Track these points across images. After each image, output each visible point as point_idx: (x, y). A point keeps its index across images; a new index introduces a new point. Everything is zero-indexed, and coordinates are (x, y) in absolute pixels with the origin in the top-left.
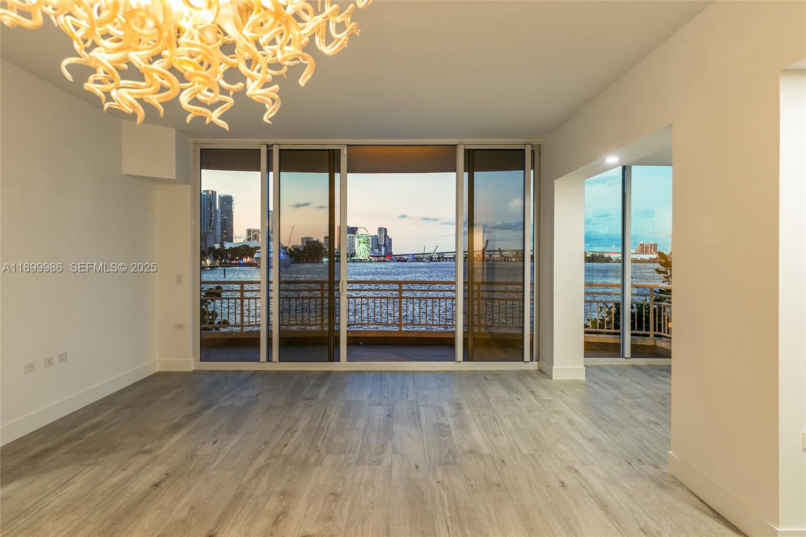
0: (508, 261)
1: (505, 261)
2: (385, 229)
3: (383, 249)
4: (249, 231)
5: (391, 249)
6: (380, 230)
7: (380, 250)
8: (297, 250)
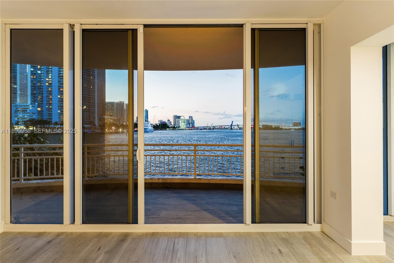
1: (240, 129)
2: (192, 117)
5: (194, 125)
6: (190, 117)
7: (190, 125)
8: (157, 125)
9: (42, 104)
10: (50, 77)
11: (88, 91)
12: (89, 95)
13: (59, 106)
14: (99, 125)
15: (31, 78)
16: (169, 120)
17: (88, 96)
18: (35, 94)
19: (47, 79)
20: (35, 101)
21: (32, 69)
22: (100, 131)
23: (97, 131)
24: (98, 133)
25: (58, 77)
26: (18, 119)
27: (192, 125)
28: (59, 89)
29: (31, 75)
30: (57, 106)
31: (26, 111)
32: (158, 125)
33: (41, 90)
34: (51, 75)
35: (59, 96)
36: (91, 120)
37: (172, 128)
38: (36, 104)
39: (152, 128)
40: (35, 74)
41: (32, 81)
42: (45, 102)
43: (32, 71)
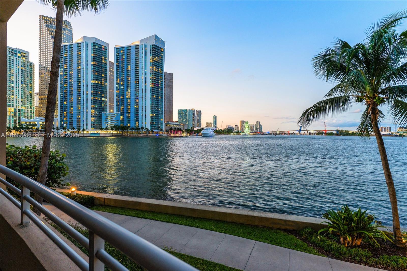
0: (311, 135)
1: (309, 135)
2: (259, 122)
3: (258, 130)
4: (207, 123)
5: (262, 130)
6: (257, 122)
7: (257, 130)
8: (221, 130)
9: (124, 113)
10: (129, 91)
11: (156, 101)
12: (158, 105)
13: (135, 115)
14: (166, 130)
15: (116, 93)
16: (237, 126)
17: (156, 106)
18: (119, 105)
19: (127, 93)
20: (119, 111)
21: (117, 86)
22: (166, 136)
23: (164, 135)
24: (165, 137)
25: (134, 91)
26: (107, 125)
27: (259, 131)
28: (135, 100)
29: (116, 90)
30: (134, 114)
31: (113, 119)
32: (223, 130)
33: (123, 102)
34: (130, 89)
35: (135, 107)
36: (159, 125)
37: (236, 133)
38: (120, 113)
39: (214, 133)
40: (119, 89)
41: (117, 95)
42: (125, 112)
43: (117, 87)
